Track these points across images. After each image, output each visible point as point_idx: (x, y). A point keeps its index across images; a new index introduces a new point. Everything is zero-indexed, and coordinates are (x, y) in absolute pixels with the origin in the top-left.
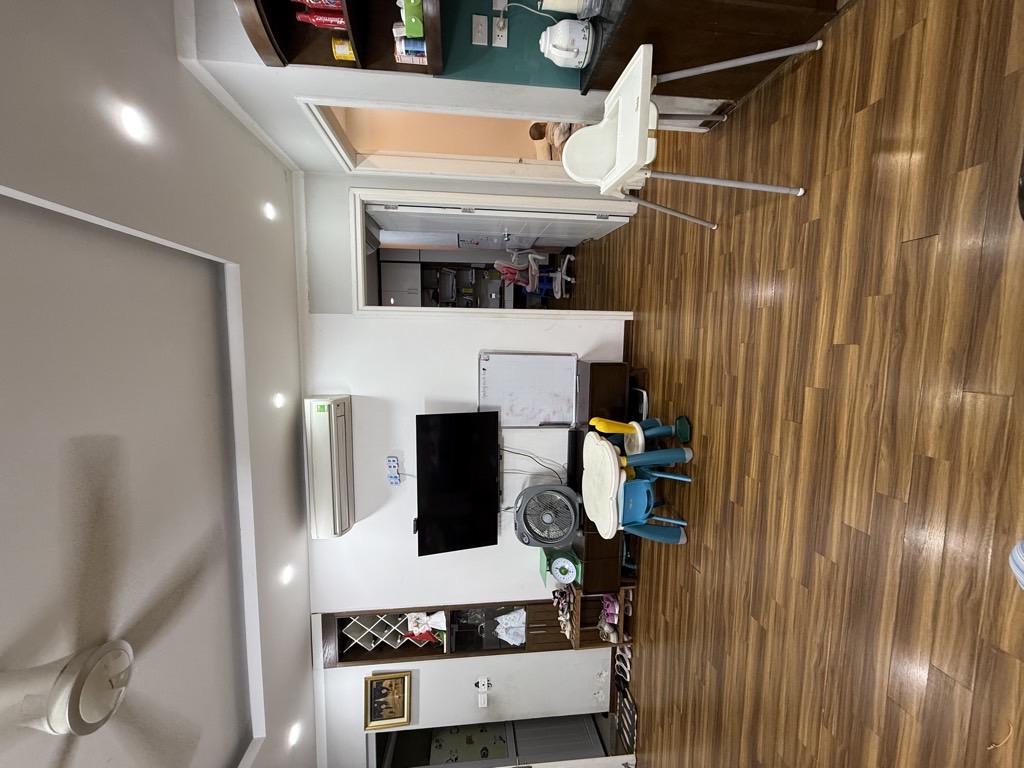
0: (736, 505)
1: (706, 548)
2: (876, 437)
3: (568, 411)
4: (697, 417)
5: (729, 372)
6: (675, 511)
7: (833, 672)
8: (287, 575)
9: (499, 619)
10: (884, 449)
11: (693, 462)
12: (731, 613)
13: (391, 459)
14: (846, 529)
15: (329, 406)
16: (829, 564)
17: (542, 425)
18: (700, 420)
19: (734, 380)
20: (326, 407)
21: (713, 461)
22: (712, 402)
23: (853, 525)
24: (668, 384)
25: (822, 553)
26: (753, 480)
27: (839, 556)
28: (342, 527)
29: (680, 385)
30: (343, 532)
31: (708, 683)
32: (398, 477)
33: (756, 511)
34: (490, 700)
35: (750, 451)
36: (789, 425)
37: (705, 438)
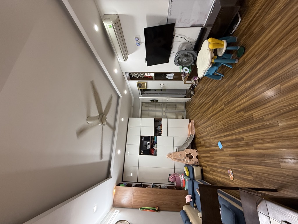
0: (237, 86)
1: (224, 86)
2: (277, 111)
3: (204, 20)
4: (248, 53)
5: (269, 51)
6: (223, 70)
7: (230, 124)
8: (116, 71)
9: (167, 75)
10: (274, 114)
11: (236, 64)
12: (221, 100)
13: (136, 38)
14: (252, 115)
15: (113, 25)
16: (243, 115)
17: (191, 27)
18: (248, 55)
19: (268, 55)
20: (112, 26)
21: (241, 70)
22: (256, 54)
23: (254, 116)
24: (250, 27)
25: (244, 113)
26: (245, 87)
27: (246, 116)
28: (126, 59)
29: (253, 33)
30: (126, 60)
31: (209, 104)
32: (139, 43)
33: (240, 92)
34: (163, 86)
35: (251, 80)
36: (265, 87)
37: (244, 62)
